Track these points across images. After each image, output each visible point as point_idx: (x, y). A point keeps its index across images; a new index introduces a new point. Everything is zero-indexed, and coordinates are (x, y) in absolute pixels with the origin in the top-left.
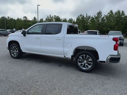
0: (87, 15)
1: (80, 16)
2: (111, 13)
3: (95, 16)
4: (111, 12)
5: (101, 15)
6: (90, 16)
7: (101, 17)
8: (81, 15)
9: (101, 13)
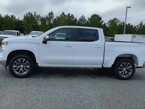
0: (36, 14)
1: (28, 14)
2: (63, 15)
3: (46, 16)
4: (63, 13)
5: (53, 16)
6: (39, 16)
7: (53, 18)
8: (30, 12)
9: (53, 14)
